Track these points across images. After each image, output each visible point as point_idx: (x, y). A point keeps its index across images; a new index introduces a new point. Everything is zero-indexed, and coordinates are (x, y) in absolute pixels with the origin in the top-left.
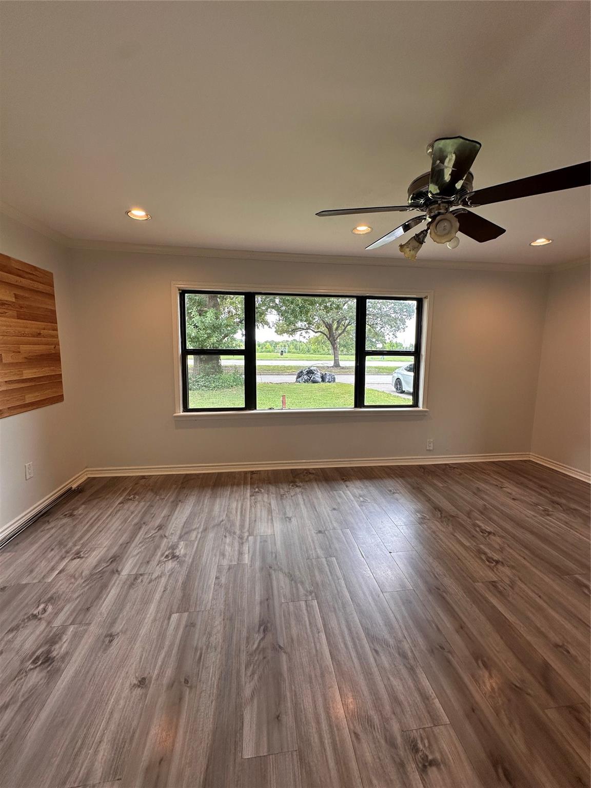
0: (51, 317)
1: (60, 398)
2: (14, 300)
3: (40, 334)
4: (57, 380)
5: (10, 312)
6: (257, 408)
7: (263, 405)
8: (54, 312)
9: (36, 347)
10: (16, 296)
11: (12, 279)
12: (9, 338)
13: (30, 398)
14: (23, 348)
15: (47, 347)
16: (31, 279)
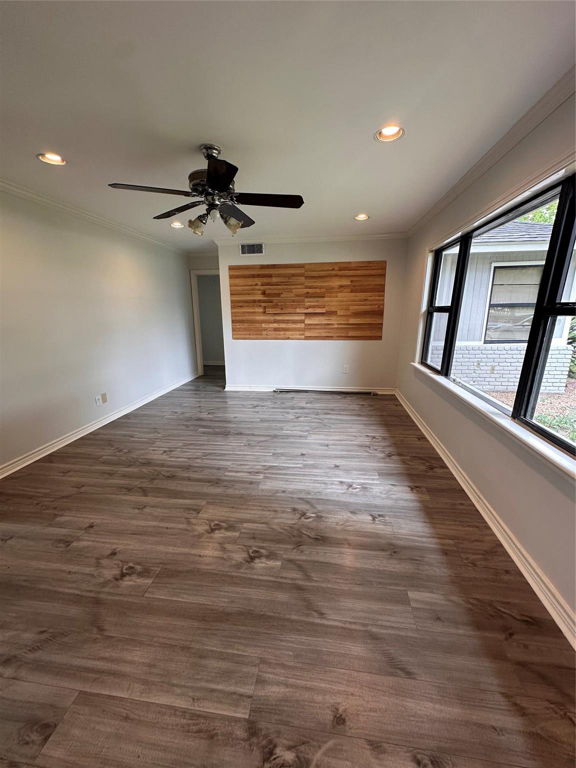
0: (381, 289)
2: (350, 283)
3: (367, 299)
4: (380, 326)
8: (383, 285)
9: (362, 307)
10: (352, 281)
11: (351, 273)
12: (344, 303)
14: (352, 308)
15: (373, 307)
16: (365, 270)
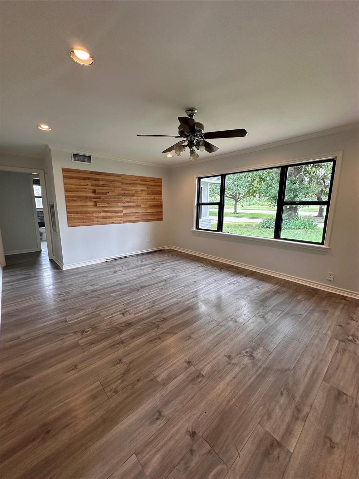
0: (160, 193)
1: (161, 219)
2: (146, 189)
3: (155, 198)
4: (161, 213)
5: (145, 193)
6: (223, 232)
7: (225, 231)
8: (161, 191)
9: (153, 203)
10: (147, 188)
11: (147, 183)
12: (144, 200)
13: (149, 218)
14: (148, 203)
15: (158, 203)
16: (153, 182)
